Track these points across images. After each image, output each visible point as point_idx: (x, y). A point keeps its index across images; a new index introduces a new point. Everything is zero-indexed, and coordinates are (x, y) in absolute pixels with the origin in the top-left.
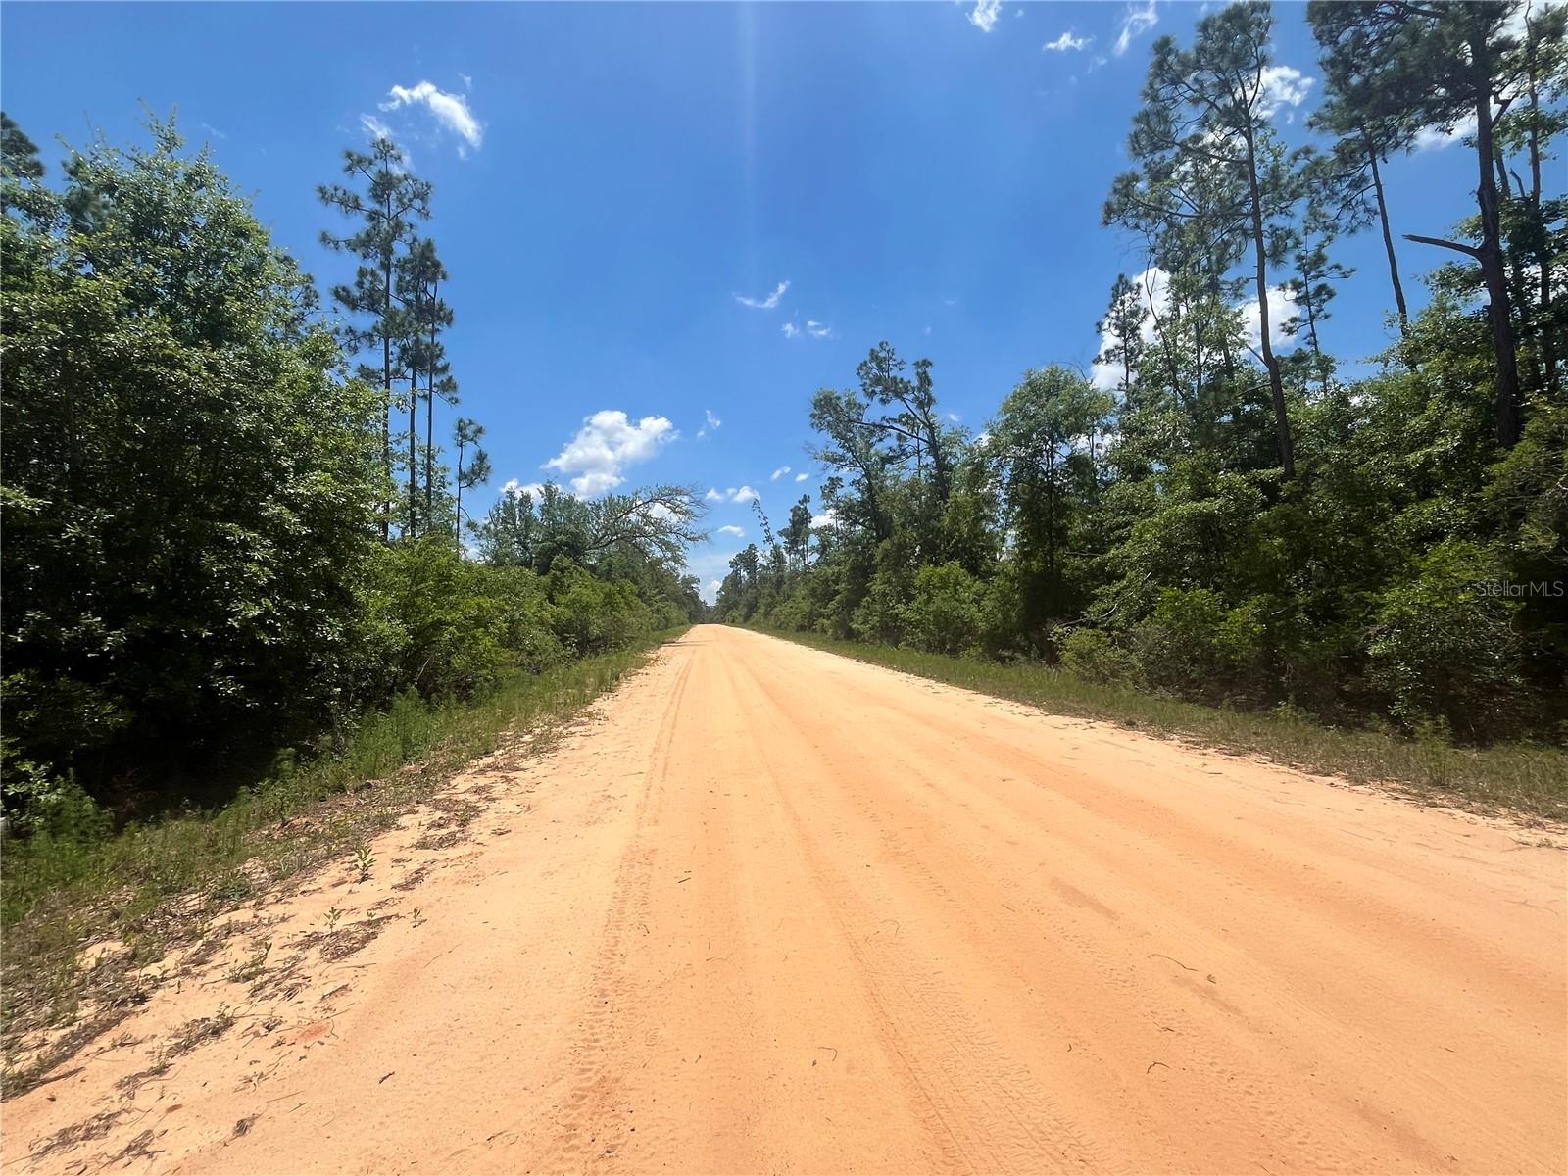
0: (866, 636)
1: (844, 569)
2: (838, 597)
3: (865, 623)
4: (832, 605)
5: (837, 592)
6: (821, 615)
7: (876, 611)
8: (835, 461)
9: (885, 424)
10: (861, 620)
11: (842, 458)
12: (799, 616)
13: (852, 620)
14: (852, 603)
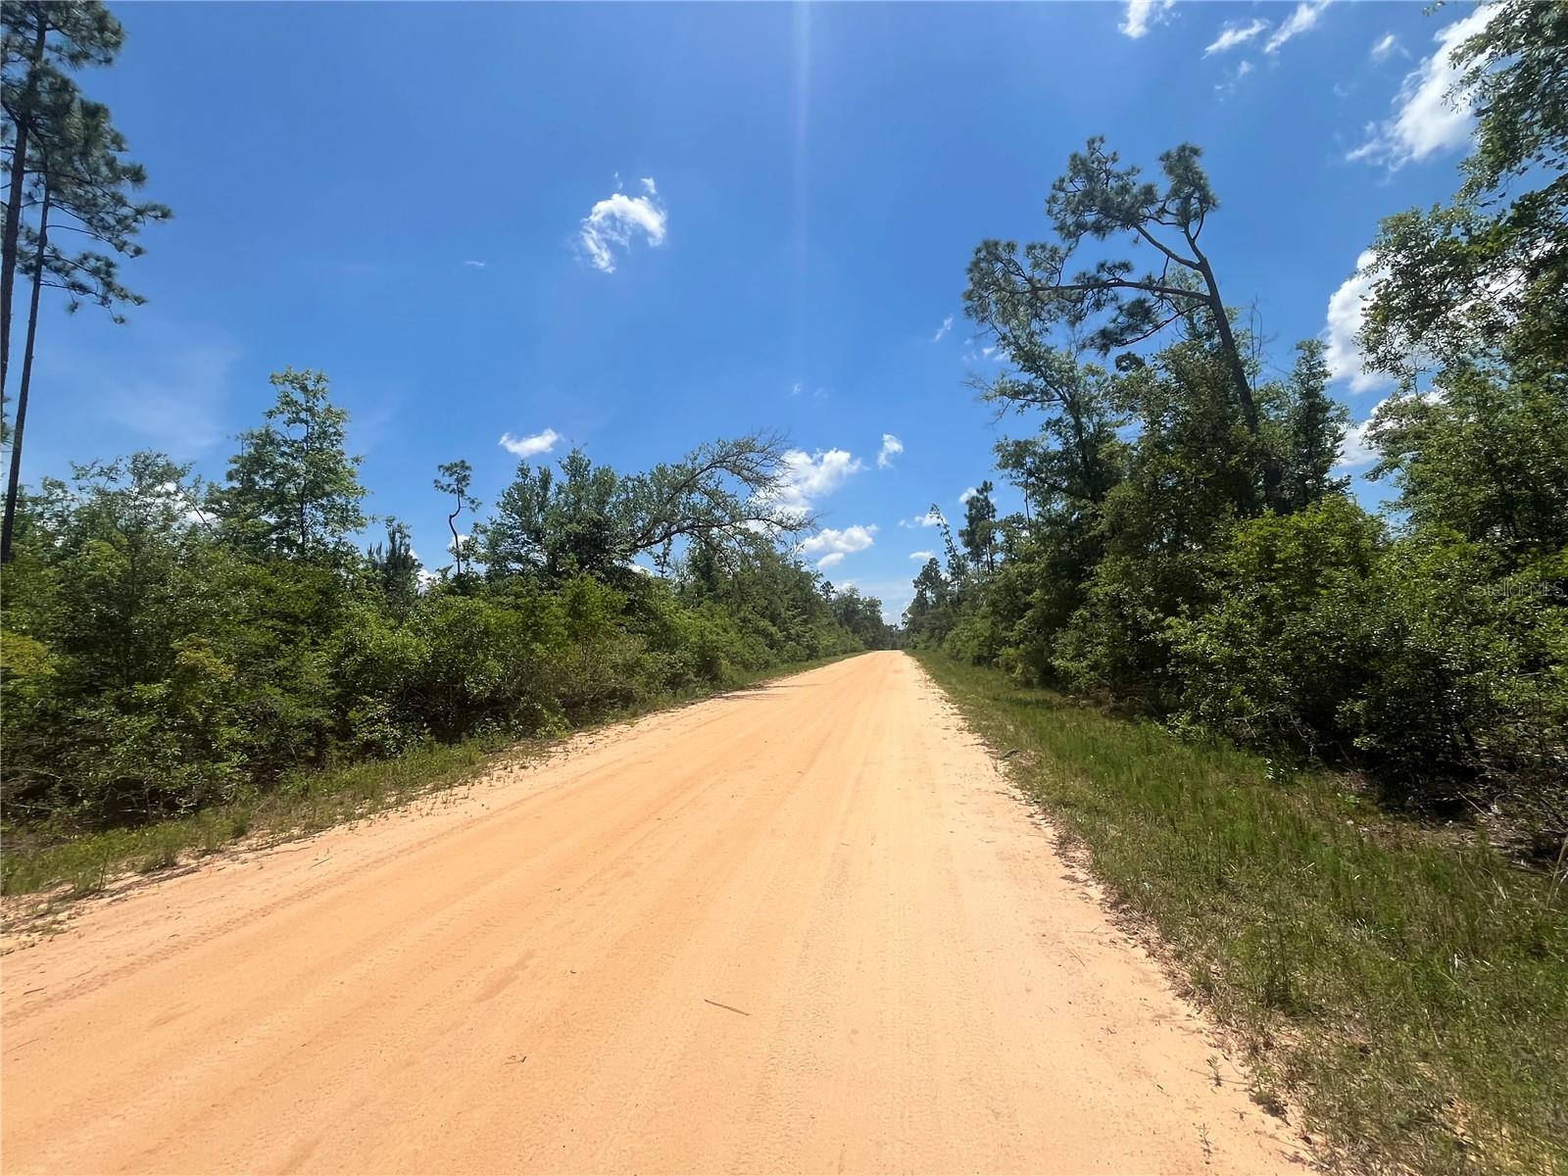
0: (1082, 682)
1: (1039, 566)
2: (1029, 613)
3: (1079, 655)
4: (1021, 625)
5: (1028, 606)
6: (1006, 642)
7: (1099, 635)
8: (1015, 395)
9: (1105, 276)
10: (1070, 651)
11: (1029, 389)
12: (976, 642)
13: (1053, 652)
14: (1054, 621)
